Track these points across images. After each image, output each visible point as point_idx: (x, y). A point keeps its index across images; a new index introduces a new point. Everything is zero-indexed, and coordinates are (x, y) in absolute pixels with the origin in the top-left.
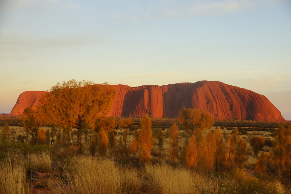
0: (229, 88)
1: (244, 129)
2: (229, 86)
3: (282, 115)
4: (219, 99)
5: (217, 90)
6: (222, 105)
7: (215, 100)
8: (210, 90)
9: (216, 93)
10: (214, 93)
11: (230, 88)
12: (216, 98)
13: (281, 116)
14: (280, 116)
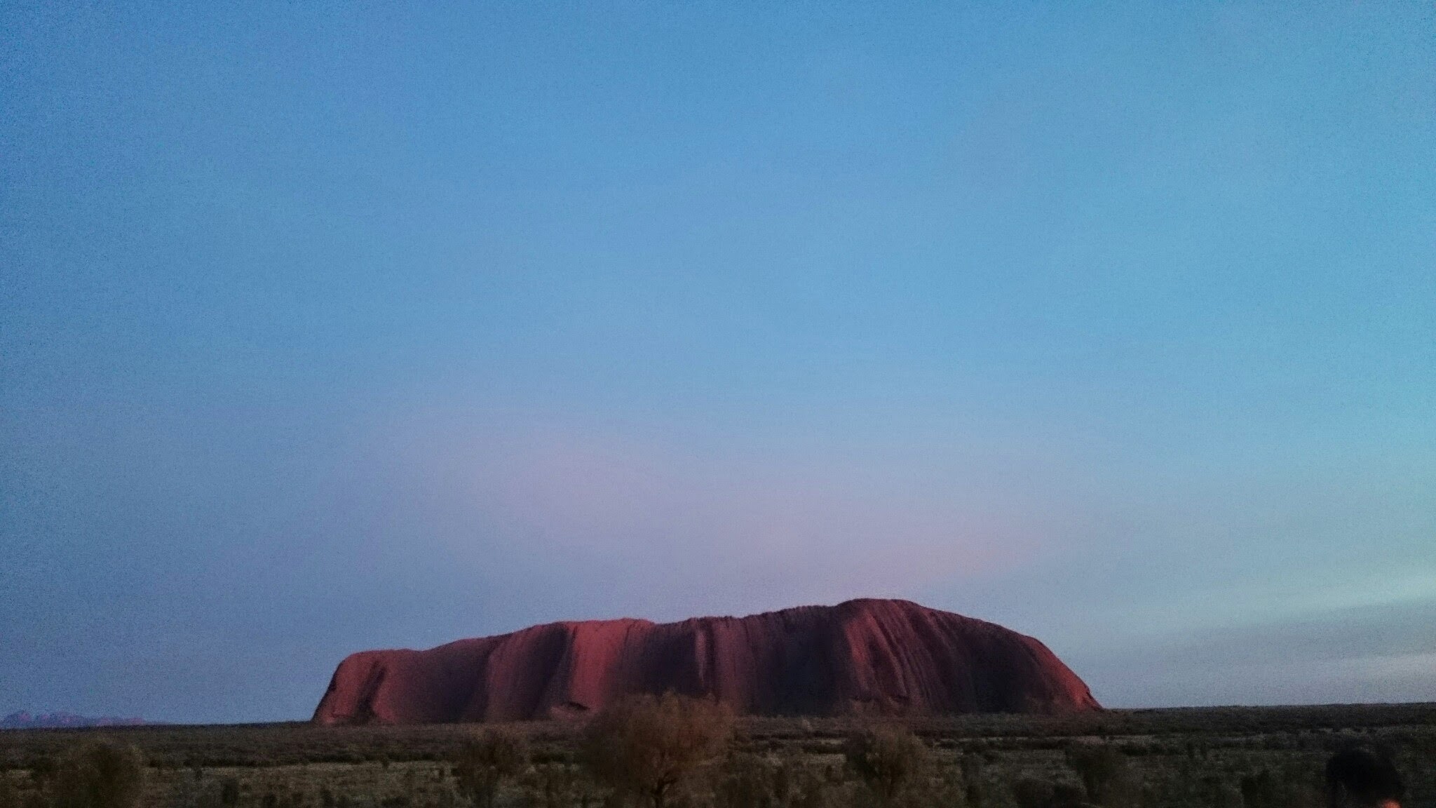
0: (934, 618)
1: (991, 744)
2: (933, 613)
3: (1092, 694)
4: (909, 654)
5: (900, 625)
6: (919, 668)
7: (897, 654)
8: (881, 626)
9: (899, 636)
10: (892, 636)
11: (938, 620)
12: (900, 648)
13: (1091, 697)
14: (1086, 697)
